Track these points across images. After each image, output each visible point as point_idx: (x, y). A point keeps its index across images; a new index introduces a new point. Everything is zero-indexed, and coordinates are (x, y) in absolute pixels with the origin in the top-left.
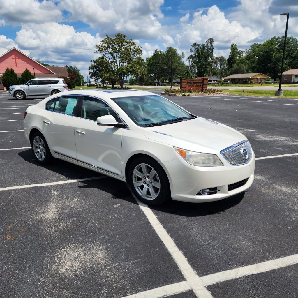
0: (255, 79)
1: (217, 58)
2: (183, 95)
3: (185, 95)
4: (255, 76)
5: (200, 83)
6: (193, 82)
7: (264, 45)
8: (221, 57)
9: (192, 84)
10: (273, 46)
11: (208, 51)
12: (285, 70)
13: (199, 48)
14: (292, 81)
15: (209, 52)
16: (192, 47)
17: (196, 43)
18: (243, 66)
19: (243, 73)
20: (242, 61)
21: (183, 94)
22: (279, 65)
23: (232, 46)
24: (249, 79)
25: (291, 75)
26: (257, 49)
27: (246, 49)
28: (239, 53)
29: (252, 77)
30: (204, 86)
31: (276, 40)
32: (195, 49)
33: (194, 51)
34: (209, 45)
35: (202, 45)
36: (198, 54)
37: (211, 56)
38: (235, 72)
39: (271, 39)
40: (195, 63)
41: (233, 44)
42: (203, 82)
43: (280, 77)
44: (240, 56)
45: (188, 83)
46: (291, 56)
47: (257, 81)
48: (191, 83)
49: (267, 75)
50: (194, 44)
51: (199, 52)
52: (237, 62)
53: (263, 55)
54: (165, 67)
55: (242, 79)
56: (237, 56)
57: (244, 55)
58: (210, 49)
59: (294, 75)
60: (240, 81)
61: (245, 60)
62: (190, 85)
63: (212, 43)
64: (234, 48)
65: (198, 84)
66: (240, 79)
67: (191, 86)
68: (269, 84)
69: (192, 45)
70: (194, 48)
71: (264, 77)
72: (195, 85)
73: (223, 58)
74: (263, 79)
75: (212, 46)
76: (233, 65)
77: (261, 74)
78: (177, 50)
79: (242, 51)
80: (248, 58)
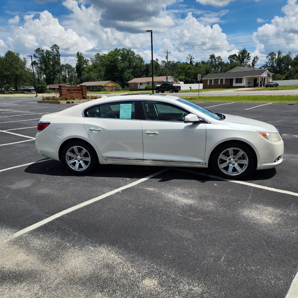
0: (108, 87)
1: (63, 65)
2: (67, 103)
3: (70, 103)
4: (107, 83)
5: (80, 90)
6: (72, 90)
7: (108, 55)
8: (67, 64)
9: (72, 91)
10: (116, 57)
11: (54, 58)
12: (130, 79)
13: (44, 54)
14: (139, 88)
15: (56, 58)
16: (35, 53)
17: (39, 49)
18: (93, 74)
19: (94, 81)
20: (90, 70)
21: (67, 101)
22: (124, 74)
23: (78, 54)
24: (102, 87)
25: (137, 84)
26: (103, 59)
27: (91, 58)
28: (86, 62)
29: (105, 85)
30: (83, 93)
31: (118, 51)
32: (40, 55)
33: (38, 57)
34: (55, 52)
35: (47, 51)
36: (44, 60)
37: (59, 63)
38: (87, 80)
39: (113, 50)
40: (41, 70)
41: (79, 52)
42: (82, 89)
43: (128, 85)
44: (87, 65)
45: (67, 90)
46: (133, 66)
47: (109, 88)
48: (70, 90)
49: (117, 83)
50: (37, 49)
51: (44, 58)
52: (86, 70)
53: (110, 65)
54: (8, 73)
55: (96, 86)
56: (84, 64)
57: (90, 63)
58: (57, 55)
59: (139, 83)
60: (94, 88)
61: (93, 68)
62: (69, 92)
63: (58, 50)
64: (80, 57)
65: (77, 91)
66: (94, 87)
67: (71, 93)
68: (120, 91)
69: (35, 51)
70: (38, 54)
71: (115, 85)
72: (75, 92)
73: (70, 65)
74: (114, 86)
75: (58, 52)
76: (83, 73)
77: (112, 82)
78: (19, 54)
79: (87, 60)
80: (95, 66)
